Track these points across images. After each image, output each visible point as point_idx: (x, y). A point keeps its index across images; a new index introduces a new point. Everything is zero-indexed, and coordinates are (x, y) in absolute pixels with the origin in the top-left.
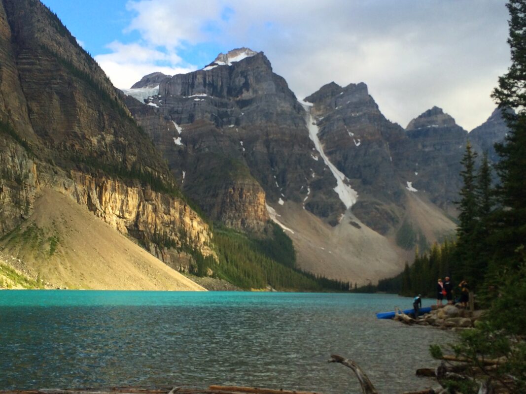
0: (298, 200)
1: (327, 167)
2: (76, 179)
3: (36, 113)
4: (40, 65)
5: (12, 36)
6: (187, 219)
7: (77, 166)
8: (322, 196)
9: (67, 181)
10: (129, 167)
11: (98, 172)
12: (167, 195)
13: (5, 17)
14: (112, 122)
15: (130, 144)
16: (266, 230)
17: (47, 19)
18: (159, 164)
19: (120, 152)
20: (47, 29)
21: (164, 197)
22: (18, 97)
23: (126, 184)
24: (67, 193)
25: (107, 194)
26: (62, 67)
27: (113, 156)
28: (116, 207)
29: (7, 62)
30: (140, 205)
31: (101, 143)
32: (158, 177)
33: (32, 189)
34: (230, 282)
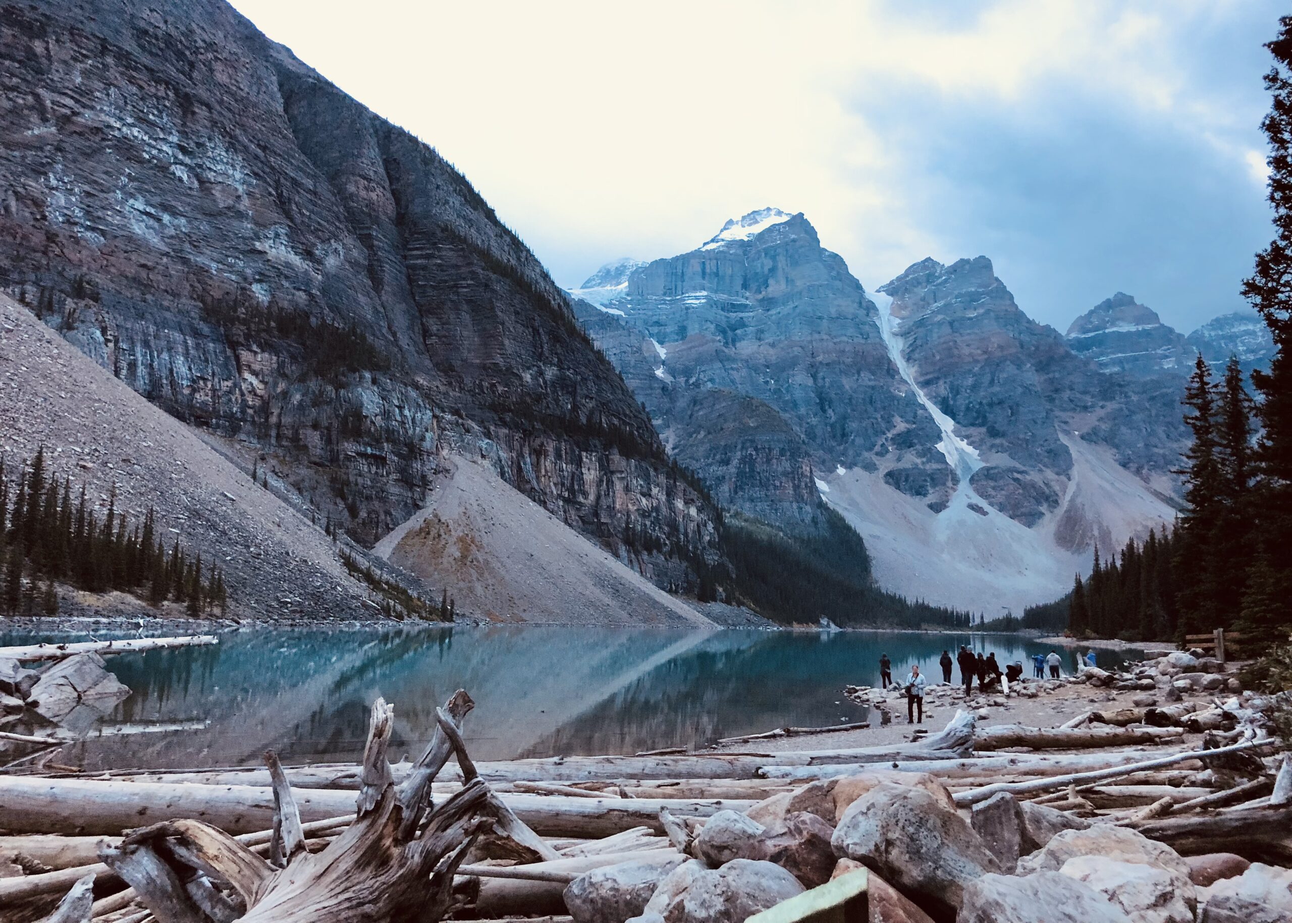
0: (870, 467)
1: (923, 408)
2: (500, 440)
3: (435, 335)
4: (440, 257)
5: (398, 213)
6: (679, 504)
7: (501, 419)
8: (911, 459)
9: (484, 443)
10: (584, 420)
11: (533, 427)
12: (643, 464)
13: (387, 185)
14: (554, 346)
15: (583, 380)
16: (814, 521)
17: (451, 184)
18: (632, 411)
19: (568, 392)
20: (451, 200)
21: (641, 467)
22: (408, 311)
23: (578, 447)
24: (486, 463)
25: (548, 464)
26: (475, 259)
27: (557, 401)
28: (563, 485)
29: (390, 256)
30: (601, 481)
31: (538, 380)
32: (631, 434)
33: (431, 458)
34: (755, 611)
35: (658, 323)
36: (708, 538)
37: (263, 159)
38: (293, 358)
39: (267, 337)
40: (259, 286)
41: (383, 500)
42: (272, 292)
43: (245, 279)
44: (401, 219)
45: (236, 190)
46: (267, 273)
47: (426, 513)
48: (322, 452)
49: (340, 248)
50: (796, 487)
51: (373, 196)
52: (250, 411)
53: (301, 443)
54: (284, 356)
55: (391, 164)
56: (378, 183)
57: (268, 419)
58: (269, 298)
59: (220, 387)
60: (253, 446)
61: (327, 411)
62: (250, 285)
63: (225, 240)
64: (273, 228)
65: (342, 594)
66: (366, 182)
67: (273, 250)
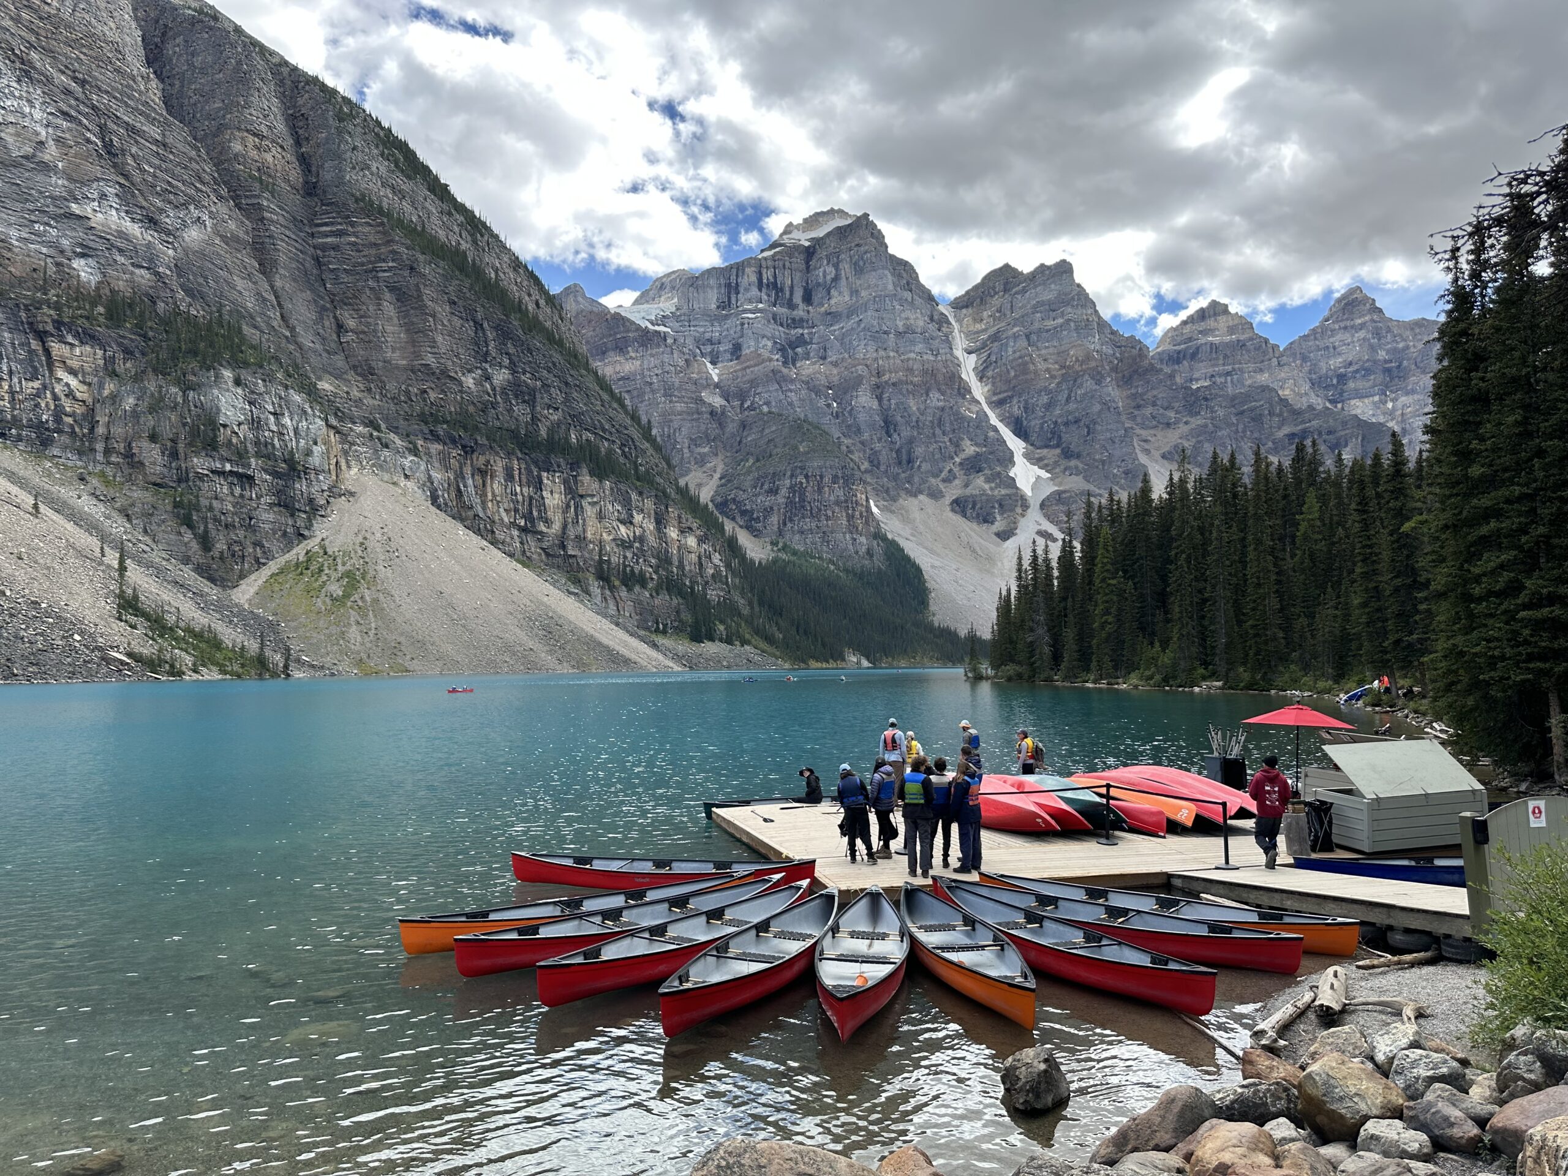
0: (936, 495)
1: (995, 429)
2: (431, 457)
3: (352, 331)
4: (355, 234)
5: (306, 181)
6: (673, 533)
7: (431, 431)
8: (980, 483)
9: (408, 461)
10: (543, 432)
11: (476, 443)
12: (622, 487)
13: (289, 142)
14: (505, 345)
15: (544, 385)
16: (870, 553)
17: (377, 147)
18: (613, 426)
19: (524, 401)
20: (374, 165)
21: (619, 490)
22: (315, 301)
23: (537, 466)
24: (410, 484)
25: (496, 486)
26: (398, 235)
27: (510, 411)
28: (516, 510)
29: (287, 232)
30: (568, 506)
31: (482, 386)
32: (610, 452)
33: (321, 478)
34: (763, 651)
35: (710, 341)
36: (711, 571)
37: (81, 96)
38: (128, 352)
39: (87, 325)
40: (82, 262)
41: (251, 528)
42: (102, 269)
43: (62, 252)
44: (311, 189)
45: (37, 134)
46: (92, 244)
47: (312, 544)
48: (165, 470)
49: (205, 217)
50: (850, 518)
51: (269, 157)
52: (70, 420)
53: (137, 459)
54: (113, 350)
55: (296, 121)
56: (273, 141)
57: (92, 430)
58: (98, 278)
59: (21, 388)
60: (70, 464)
61: (170, 418)
62: (70, 260)
63: (27, 200)
64: (95, 185)
65: (77, 645)
66: (256, 140)
67: (99, 215)
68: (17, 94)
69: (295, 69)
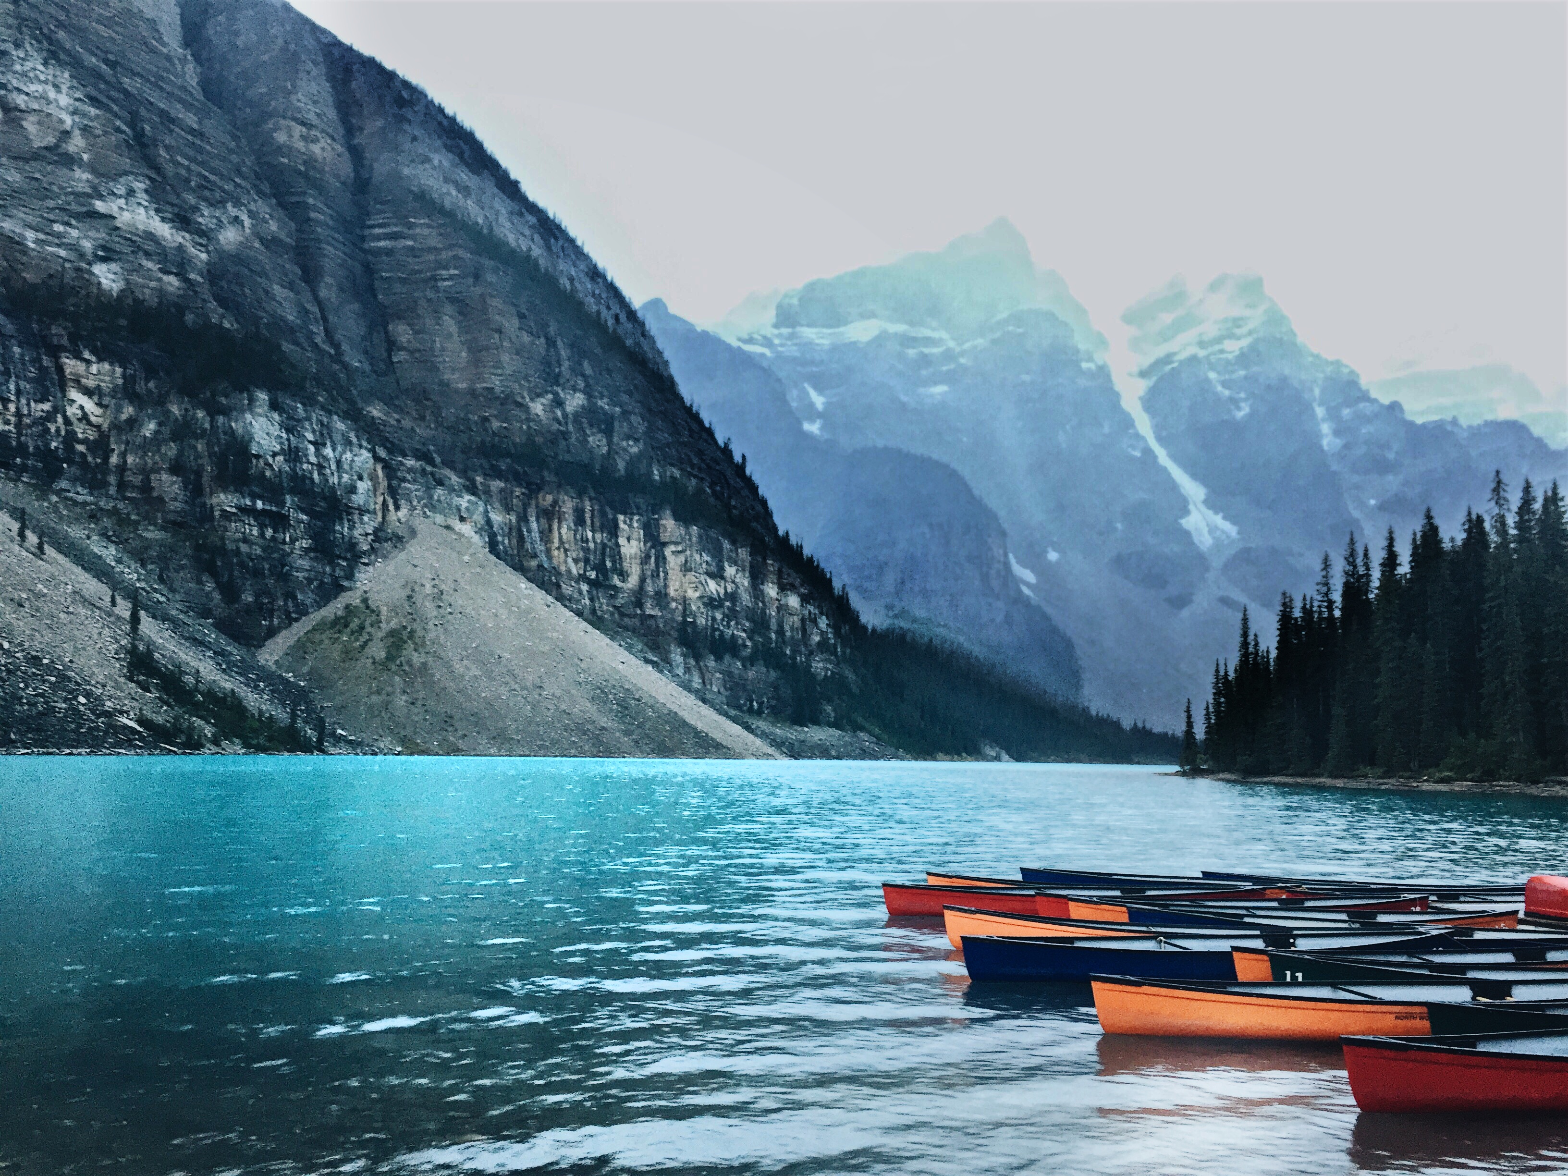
1: (1165, 470)
2: (491, 496)
3: (405, 349)
4: (413, 237)
5: (355, 176)
7: (493, 466)
8: (1147, 538)
9: (465, 501)
10: (621, 467)
11: (543, 480)
12: (713, 533)
13: (340, 132)
14: (581, 365)
15: (625, 413)
16: (1008, 620)
17: (440, 137)
18: (703, 460)
19: (600, 431)
20: (436, 158)
21: (708, 536)
22: (364, 314)
23: (612, 508)
24: (466, 529)
25: (565, 531)
26: (461, 238)
27: (583, 441)
29: (336, 236)
30: (648, 557)
31: (554, 412)
32: (699, 491)
33: (366, 518)
34: (878, 738)
35: (814, 363)
36: (817, 639)
37: (110, 79)
38: (151, 370)
39: (107, 339)
40: (104, 266)
41: (283, 577)
42: (125, 276)
43: (82, 256)
44: (362, 186)
45: (61, 121)
46: (118, 247)
47: (352, 598)
48: (187, 507)
49: (244, 217)
50: (985, 578)
51: (316, 149)
52: (81, 448)
53: (155, 494)
54: (135, 367)
55: (347, 105)
56: (323, 131)
57: (106, 459)
58: (121, 285)
59: (30, 411)
60: (80, 498)
61: (195, 447)
62: (90, 264)
63: (47, 197)
64: (122, 180)
65: (82, 708)
66: (304, 130)
67: (126, 214)
68: (42, 77)
69: (350, 49)
